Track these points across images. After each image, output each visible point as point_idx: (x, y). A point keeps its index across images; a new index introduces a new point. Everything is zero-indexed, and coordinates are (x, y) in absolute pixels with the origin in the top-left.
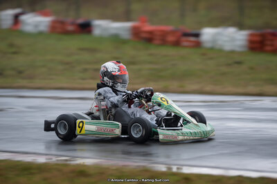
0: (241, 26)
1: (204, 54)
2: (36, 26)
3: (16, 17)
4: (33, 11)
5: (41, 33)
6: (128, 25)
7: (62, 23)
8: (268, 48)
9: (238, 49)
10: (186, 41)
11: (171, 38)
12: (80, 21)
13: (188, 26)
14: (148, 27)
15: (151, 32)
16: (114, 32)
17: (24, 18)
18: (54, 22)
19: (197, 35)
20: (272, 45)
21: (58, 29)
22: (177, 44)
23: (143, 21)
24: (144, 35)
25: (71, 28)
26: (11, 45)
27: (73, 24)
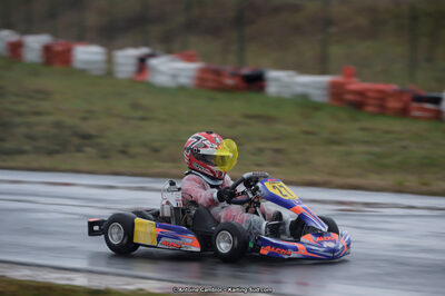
2: (174, 76)
3: (142, 61)
4: (169, 52)
5: (182, 89)
6: (326, 79)
7: (218, 73)
10: (418, 110)
11: (393, 104)
12: (246, 71)
14: (356, 85)
15: (361, 93)
16: (299, 90)
17: (153, 62)
18: (203, 71)
19: (437, 101)
21: (210, 83)
22: (404, 113)
23: (349, 75)
24: (349, 97)
25: (230, 82)
26: (135, 106)
27: (234, 75)
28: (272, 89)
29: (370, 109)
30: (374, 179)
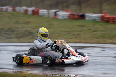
2: (63, 16)
3: (55, 13)
5: (65, 19)
7: (73, 15)
12: (80, 14)
16: (93, 18)
17: (58, 13)
18: (70, 15)
21: (72, 17)
24: (106, 19)
25: (76, 17)
27: (77, 15)
28: (87, 18)
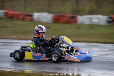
0: (50, 12)
1: (34, 24)
6: (3, 11)
8: (61, 21)
9: (49, 22)
10: (27, 18)
11: (21, 17)
13: (28, 12)
14: (11, 12)
19: (32, 16)
20: (62, 20)
22: (23, 19)
23: (10, 10)
29: (15, 18)
30: (13, 36)
